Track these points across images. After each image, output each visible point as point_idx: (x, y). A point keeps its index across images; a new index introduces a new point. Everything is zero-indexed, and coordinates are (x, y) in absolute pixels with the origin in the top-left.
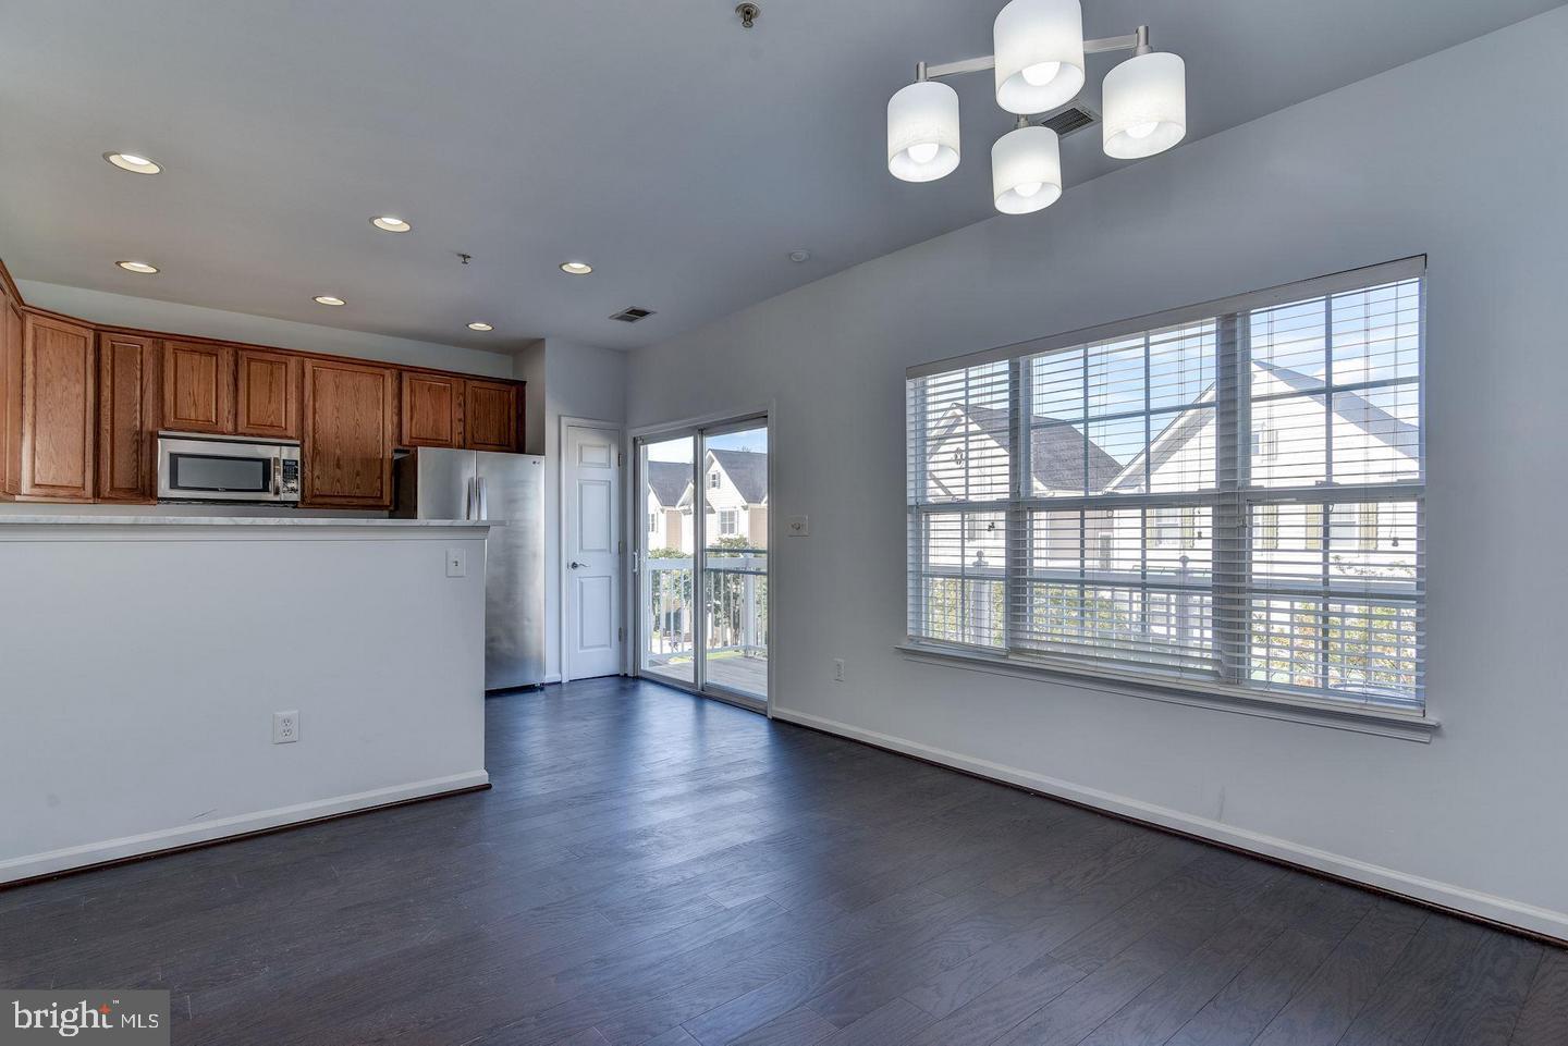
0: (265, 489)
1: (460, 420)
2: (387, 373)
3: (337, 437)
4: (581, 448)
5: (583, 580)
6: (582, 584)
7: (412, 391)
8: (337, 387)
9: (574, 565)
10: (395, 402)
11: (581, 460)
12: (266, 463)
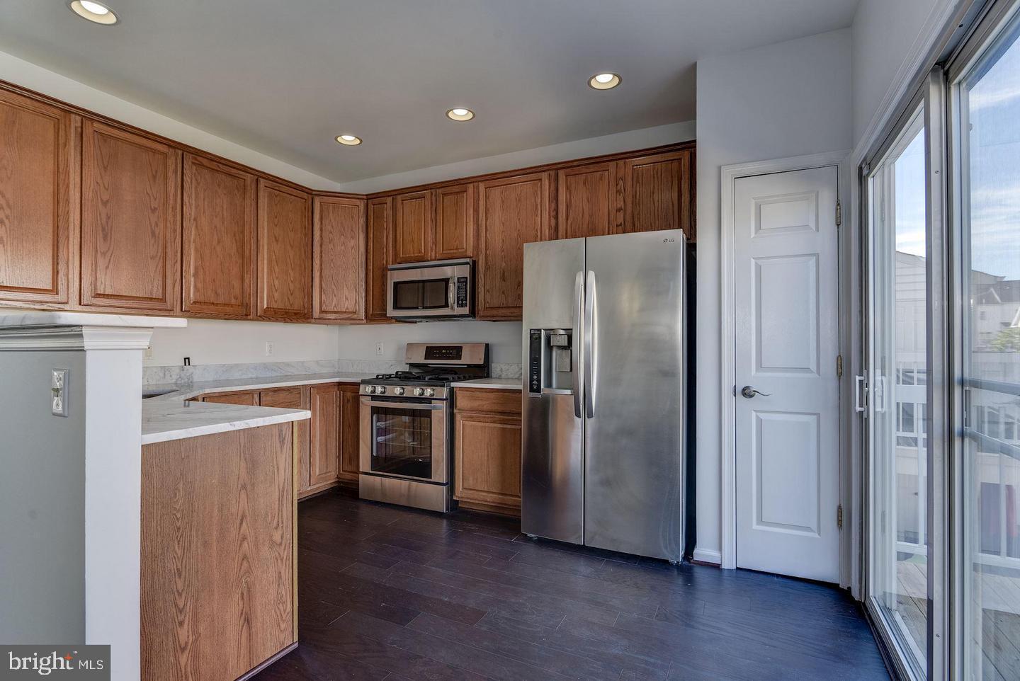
0: (446, 305)
1: (619, 210)
2: (544, 176)
3: (503, 251)
4: (759, 209)
5: (762, 415)
6: (760, 422)
7: (568, 188)
8: (503, 202)
9: (747, 393)
10: (553, 205)
11: (758, 228)
12: (446, 281)
